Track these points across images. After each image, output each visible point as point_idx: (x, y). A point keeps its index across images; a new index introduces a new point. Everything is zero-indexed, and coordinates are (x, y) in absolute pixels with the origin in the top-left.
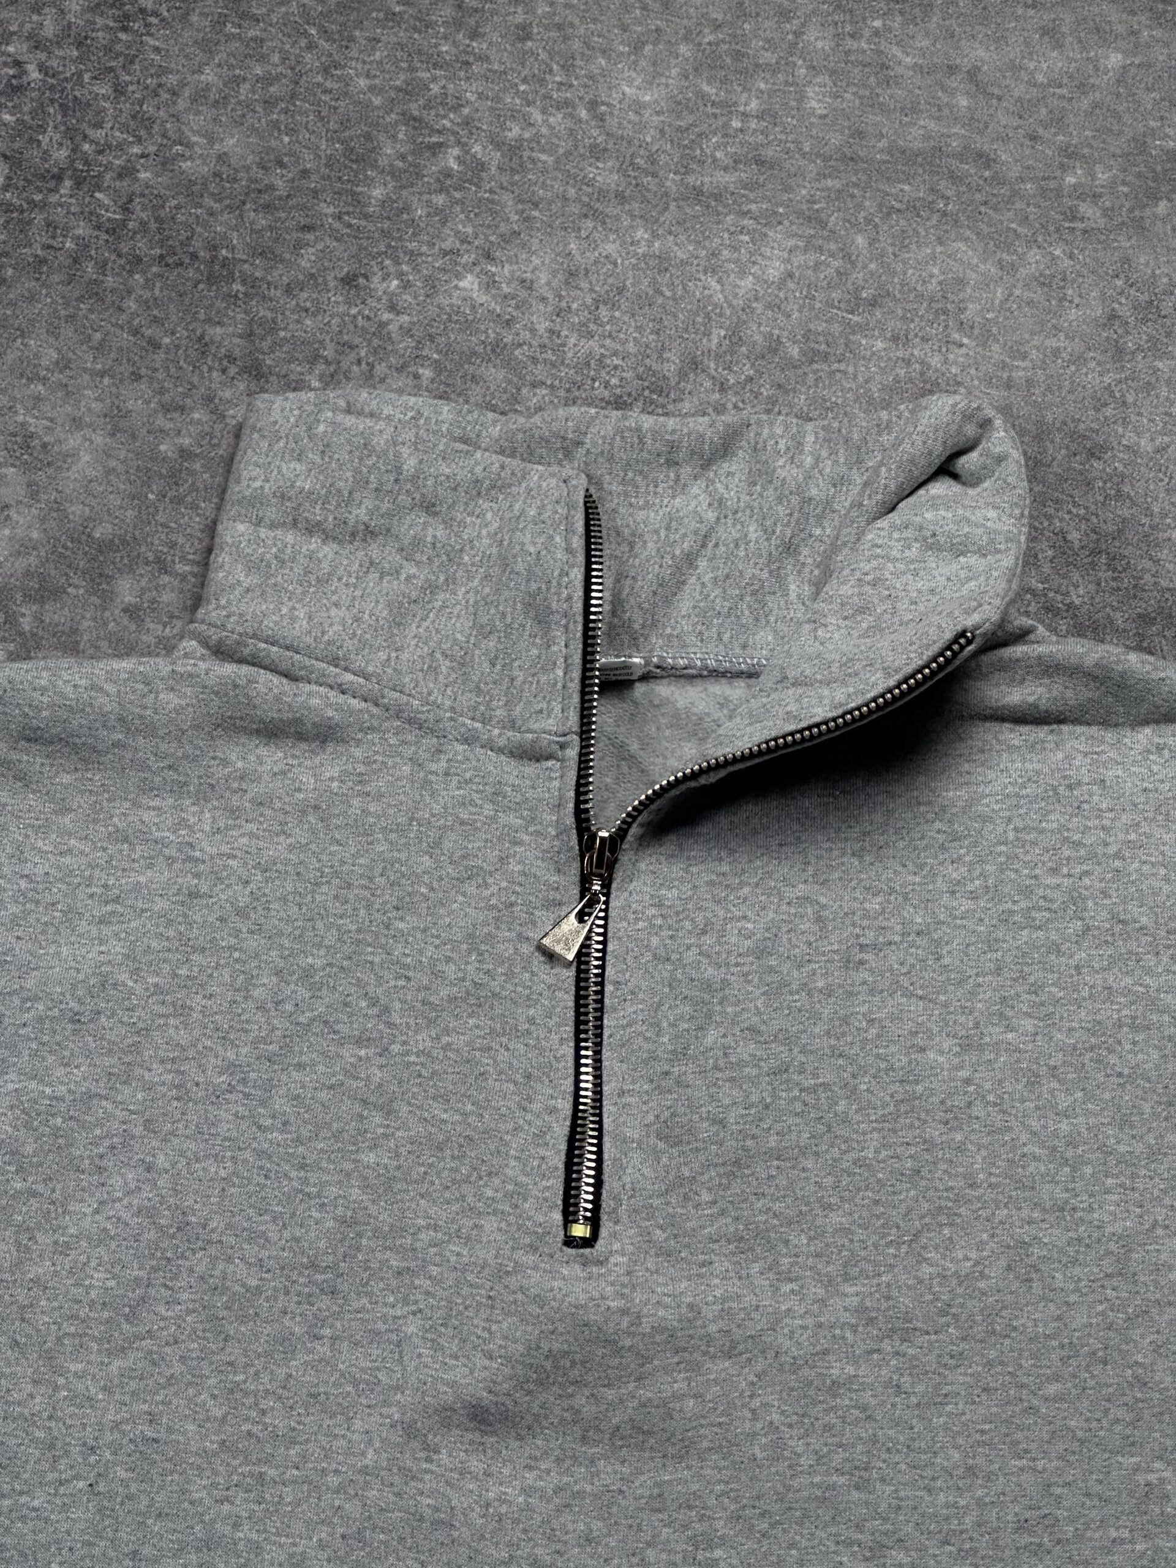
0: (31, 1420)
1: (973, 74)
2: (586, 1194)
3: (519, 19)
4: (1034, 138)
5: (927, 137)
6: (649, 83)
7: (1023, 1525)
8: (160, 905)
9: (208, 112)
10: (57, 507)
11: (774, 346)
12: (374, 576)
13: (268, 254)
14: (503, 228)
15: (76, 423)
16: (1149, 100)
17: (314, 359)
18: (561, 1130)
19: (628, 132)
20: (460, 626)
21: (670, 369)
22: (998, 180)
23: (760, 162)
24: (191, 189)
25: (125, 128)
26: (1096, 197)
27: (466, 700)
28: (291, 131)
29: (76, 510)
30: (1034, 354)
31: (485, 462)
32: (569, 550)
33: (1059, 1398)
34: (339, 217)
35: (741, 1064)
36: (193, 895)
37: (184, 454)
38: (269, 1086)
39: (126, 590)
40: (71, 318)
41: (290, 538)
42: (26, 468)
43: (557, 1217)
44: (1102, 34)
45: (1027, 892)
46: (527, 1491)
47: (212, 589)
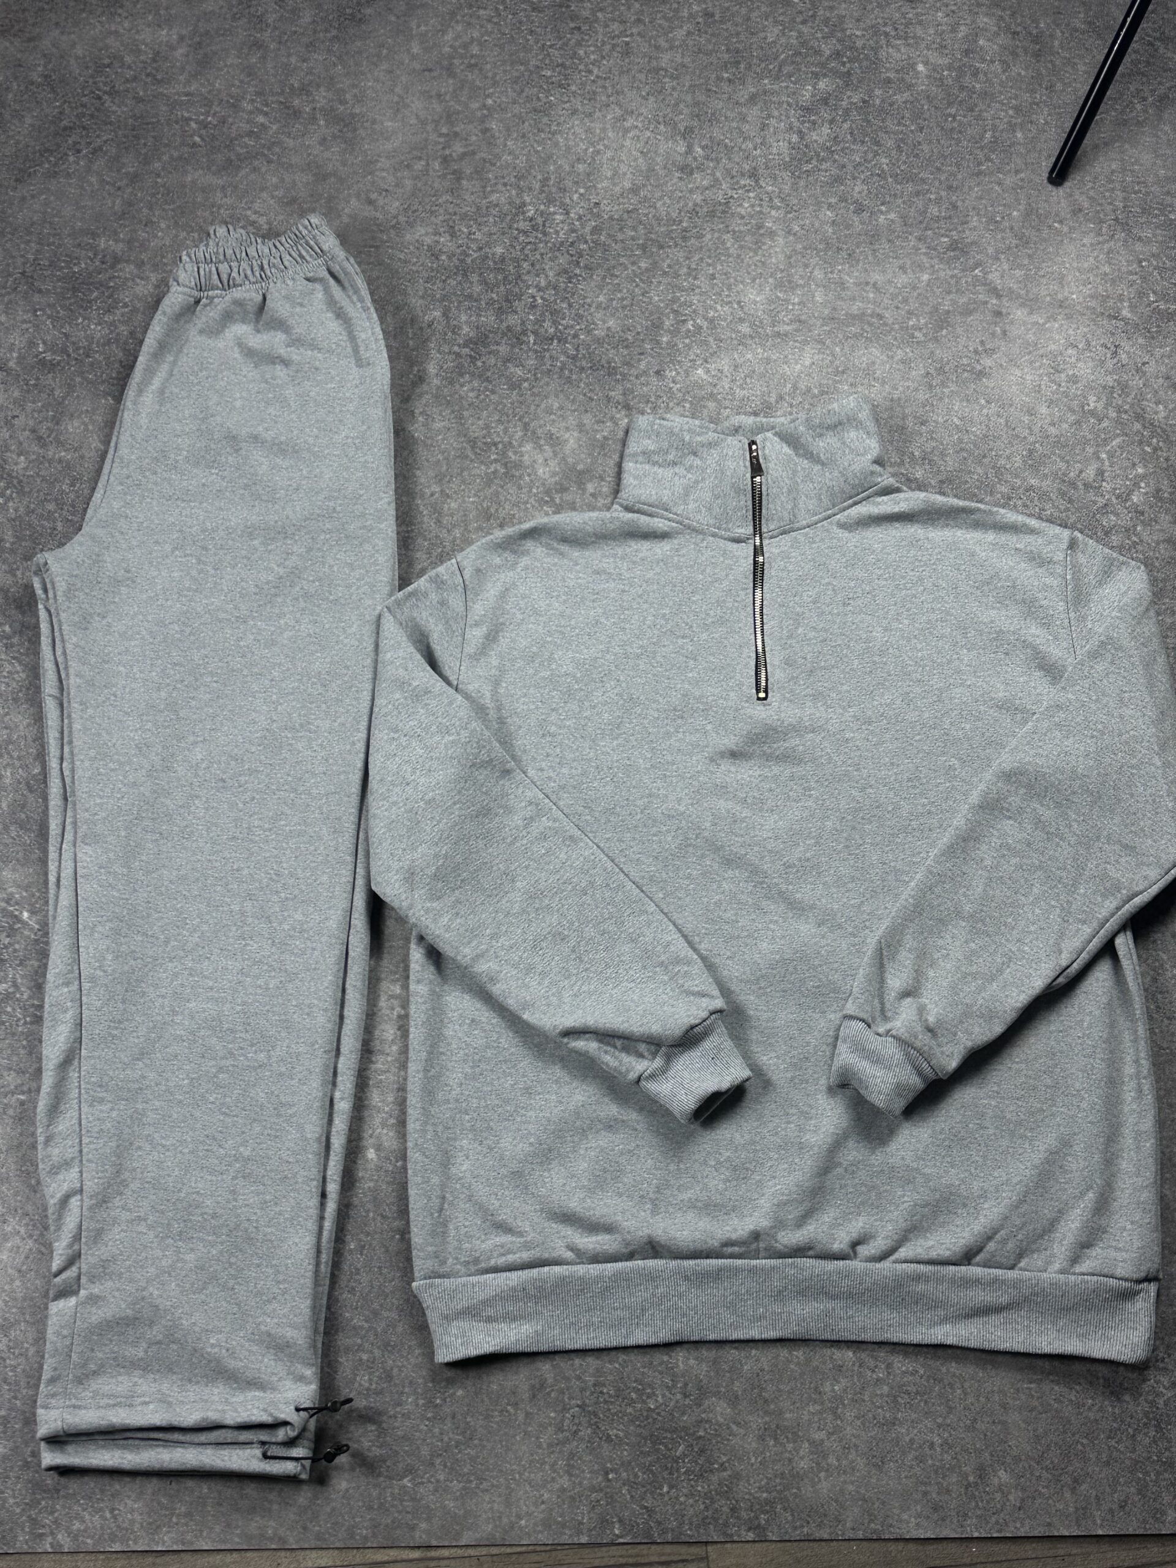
0: (590, 760)
1: (875, 284)
2: (763, 684)
3: (711, 272)
4: (897, 308)
5: (859, 309)
6: (758, 294)
7: (909, 780)
8: (612, 595)
9: (602, 312)
10: (564, 459)
11: (809, 390)
12: (677, 478)
13: (628, 364)
14: (711, 350)
15: (567, 429)
16: (938, 291)
17: (648, 402)
18: (753, 663)
19: (752, 312)
20: (707, 496)
21: (773, 400)
22: (885, 324)
23: (800, 321)
24: (599, 341)
25: (573, 319)
26: (920, 329)
27: (712, 522)
28: (632, 318)
29: (570, 460)
30: (901, 389)
31: (712, 436)
32: (745, 466)
33: (920, 740)
34: (652, 349)
35: (810, 639)
36: (623, 591)
37: (605, 438)
38: (654, 652)
39: (590, 488)
40: (562, 391)
41: (647, 467)
42: (552, 446)
43: (754, 691)
44: (921, 268)
45: (903, 577)
46: (750, 776)
47: (622, 487)
